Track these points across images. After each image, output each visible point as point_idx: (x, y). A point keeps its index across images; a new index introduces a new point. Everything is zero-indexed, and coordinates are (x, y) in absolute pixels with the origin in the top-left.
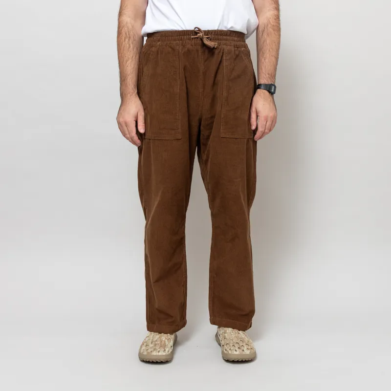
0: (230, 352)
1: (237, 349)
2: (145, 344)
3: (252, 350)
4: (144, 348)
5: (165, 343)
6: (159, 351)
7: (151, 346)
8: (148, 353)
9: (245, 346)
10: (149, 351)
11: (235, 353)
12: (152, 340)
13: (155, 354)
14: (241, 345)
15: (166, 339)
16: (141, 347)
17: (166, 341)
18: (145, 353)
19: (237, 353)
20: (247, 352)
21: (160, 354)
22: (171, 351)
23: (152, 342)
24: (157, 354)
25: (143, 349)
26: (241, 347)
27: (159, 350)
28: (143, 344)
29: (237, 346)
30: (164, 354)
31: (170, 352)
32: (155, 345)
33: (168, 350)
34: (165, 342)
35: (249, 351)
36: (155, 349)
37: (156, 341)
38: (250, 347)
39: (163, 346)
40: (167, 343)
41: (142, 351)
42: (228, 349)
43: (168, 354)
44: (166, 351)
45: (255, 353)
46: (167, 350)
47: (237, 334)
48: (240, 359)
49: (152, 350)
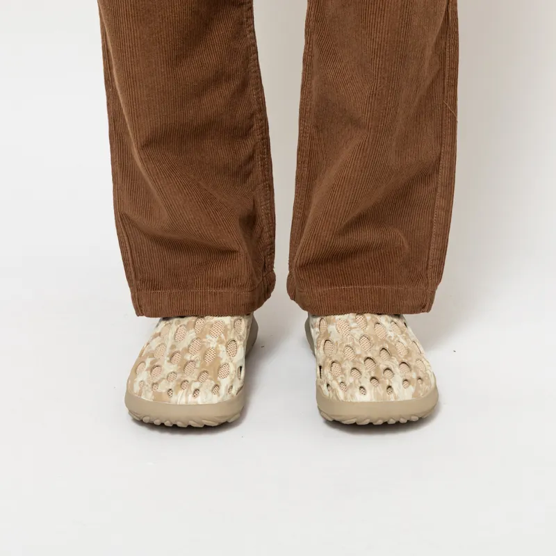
0: (341, 395)
1: (366, 383)
2: (147, 360)
3: (424, 386)
4: (143, 376)
5: (217, 358)
6: (197, 390)
7: (168, 368)
8: (158, 396)
9: (397, 370)
10: (162, 388)
11: (360, 397)
12: (173, 347)
13: (183, 401)
14: (383, 367)
15: (220, 342)
16: (135, 371)
17: (222, 348)
18: (148, 397)
19: (367, 398)
20: (404, 393)
21: (200, 400)
22: (237, 385)
23: (172, 356)
24: (191, 399)
25: (139, 379)
26: (381, 376)
27: (196, 385)
28: (141, 361)
29: (367, 370)
30: (215, 399)
31: (234, 391)
32: (184, 366)
33: (229, 382)
34: (217, 351)
35: (412, 389)
36: (182, 384)
37: (187, 350)
38: (414, 375)
39: (212, 370)
40: (224, 357)
41: (137, 388)
42: (335, 384)
43: (228, 398)
44: (223, 390)
45: (434, 394)
46: (225, 383)
47: (371, 325)
48: (378, 417)
49: (171, 385)
